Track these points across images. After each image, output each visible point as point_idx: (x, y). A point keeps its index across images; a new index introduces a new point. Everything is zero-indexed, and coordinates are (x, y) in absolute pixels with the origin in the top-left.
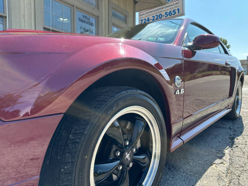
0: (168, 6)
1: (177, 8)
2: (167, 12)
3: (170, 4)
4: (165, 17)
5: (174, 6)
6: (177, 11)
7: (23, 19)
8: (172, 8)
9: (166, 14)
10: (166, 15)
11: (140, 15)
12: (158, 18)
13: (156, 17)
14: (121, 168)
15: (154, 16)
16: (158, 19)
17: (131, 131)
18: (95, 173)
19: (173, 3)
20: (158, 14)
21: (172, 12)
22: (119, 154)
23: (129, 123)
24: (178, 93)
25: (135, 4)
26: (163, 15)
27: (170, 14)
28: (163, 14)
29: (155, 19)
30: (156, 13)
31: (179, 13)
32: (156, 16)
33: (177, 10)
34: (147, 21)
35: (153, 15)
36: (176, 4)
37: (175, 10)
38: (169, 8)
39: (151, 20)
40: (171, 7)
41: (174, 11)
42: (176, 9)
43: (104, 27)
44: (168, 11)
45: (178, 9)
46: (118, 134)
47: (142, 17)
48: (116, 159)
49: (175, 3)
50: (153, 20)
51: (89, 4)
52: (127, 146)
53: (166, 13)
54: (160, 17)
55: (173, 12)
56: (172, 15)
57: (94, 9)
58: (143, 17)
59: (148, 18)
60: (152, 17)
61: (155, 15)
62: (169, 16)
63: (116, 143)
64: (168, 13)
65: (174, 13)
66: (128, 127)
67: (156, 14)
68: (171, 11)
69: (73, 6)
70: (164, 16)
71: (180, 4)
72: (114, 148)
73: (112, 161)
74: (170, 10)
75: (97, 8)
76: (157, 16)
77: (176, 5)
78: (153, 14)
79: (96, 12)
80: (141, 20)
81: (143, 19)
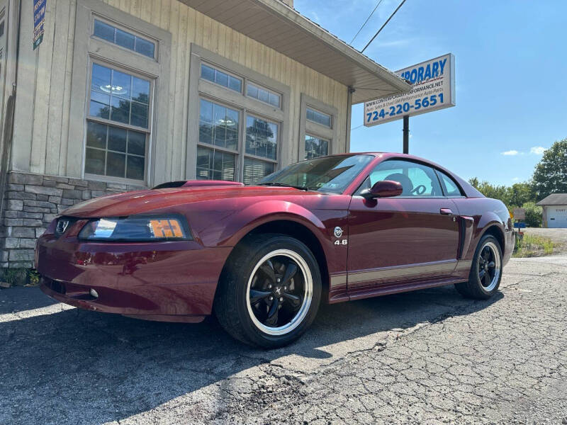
0: (421, 89)
1: (440, 93)
2: (420, 100)
3: (425, 85)
4: (416, 108)
5: (432, 89)
6: (438, 99)
7: (171, 136)
8: (430, 93)
9: (416, 104)
10: (417, 106)
11: (368, 105)
12: (402, 110)
13: (397, 109)
14: (272, 298)
15: (393, 108)
16: (401, 112)
17: (284, 273)
18: (251, 297)
19: (431, 83)
20: (402, 103)
21: (429, 100)
22: (271, 287)
23: (283, 266)
24: (338, 244)
25: (351, 93)
26: (410, 105)
27: (426, 104)
28: (412, 102)
29: (395, 112)
30: (398, 101)
31: (442, 101)
32: (397, 106)
33: (439, 96)
34: (380, 116)
35: (392, 106)
36: (437, 85)
37: (435, 96)
38: (423, 92)
39: (387, 113)
40: (427, 90)
41: (433, 98)
42: (437, 94)
43: (291, 138)
44: (422, 98)
45: (441, 95)
46: (269, 271)
47: (369, 107)
48: (268, 290)
49: (434, 82)
50: (392, 114)
51: (268, 102)
52: (278, 283)
53: (416, 101)
54: (406, 108)
55: (431, 100)
56: (429, 106)
57: (275, 110)
58: (372, 109)
59: (383, 110)
60: (391, 108)
61: (395, 105)
62: (422, 108)
63: (270, 279)
64: (421, 102)
65: (433, 102)
66: (281, 269)
67: (398, 104)
68: (427, 98)
69: (243, 109)
70: (413, 106)
71: (444, 86)
72: (267, 281)
73: (265, 291)
74: (425, 96)
75: (279, 108)
76: (399, 108)
77: (437, 88)
78: (391, 103)
79: (278, 115)
80: (368, 115)
81: (372, 112)
